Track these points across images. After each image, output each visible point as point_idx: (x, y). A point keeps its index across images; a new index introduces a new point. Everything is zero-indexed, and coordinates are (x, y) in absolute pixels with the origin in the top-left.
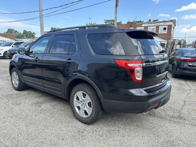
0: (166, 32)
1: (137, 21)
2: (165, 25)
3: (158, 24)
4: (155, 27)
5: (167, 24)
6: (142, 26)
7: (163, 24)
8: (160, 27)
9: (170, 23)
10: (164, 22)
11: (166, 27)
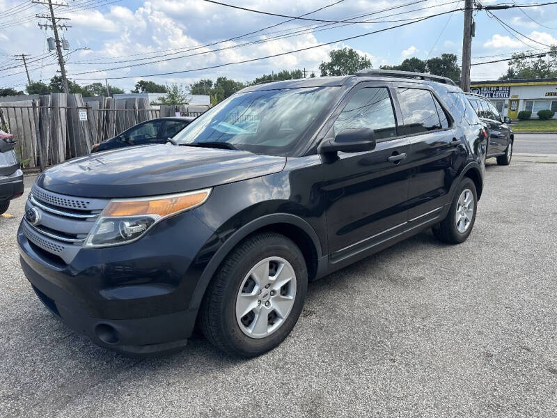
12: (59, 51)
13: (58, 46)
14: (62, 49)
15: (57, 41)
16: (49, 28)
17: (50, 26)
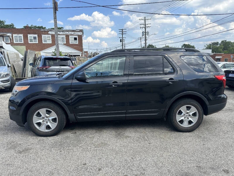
0: (77, 42)
1: (37, 26)
2: (75, 34)
3: (68, 32)
4: (64, 36)
5: (78, 34)
6: (49, 34)
7: (73, 33)
8: (70, 36)
9: (80, 33)
10: (73, 31)
11: (77, 37)
12: (146, 36)
13: (146, 34)
14: (146, 35)
15: (145, 32)
16: (143, 28)
17: (144, 27)
